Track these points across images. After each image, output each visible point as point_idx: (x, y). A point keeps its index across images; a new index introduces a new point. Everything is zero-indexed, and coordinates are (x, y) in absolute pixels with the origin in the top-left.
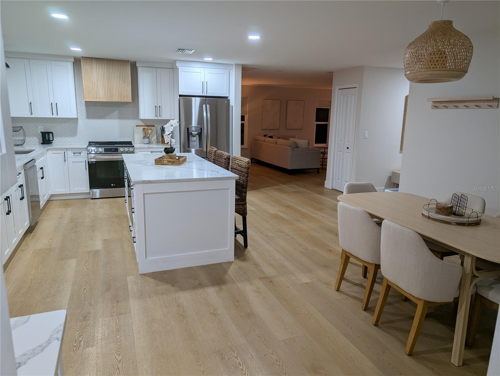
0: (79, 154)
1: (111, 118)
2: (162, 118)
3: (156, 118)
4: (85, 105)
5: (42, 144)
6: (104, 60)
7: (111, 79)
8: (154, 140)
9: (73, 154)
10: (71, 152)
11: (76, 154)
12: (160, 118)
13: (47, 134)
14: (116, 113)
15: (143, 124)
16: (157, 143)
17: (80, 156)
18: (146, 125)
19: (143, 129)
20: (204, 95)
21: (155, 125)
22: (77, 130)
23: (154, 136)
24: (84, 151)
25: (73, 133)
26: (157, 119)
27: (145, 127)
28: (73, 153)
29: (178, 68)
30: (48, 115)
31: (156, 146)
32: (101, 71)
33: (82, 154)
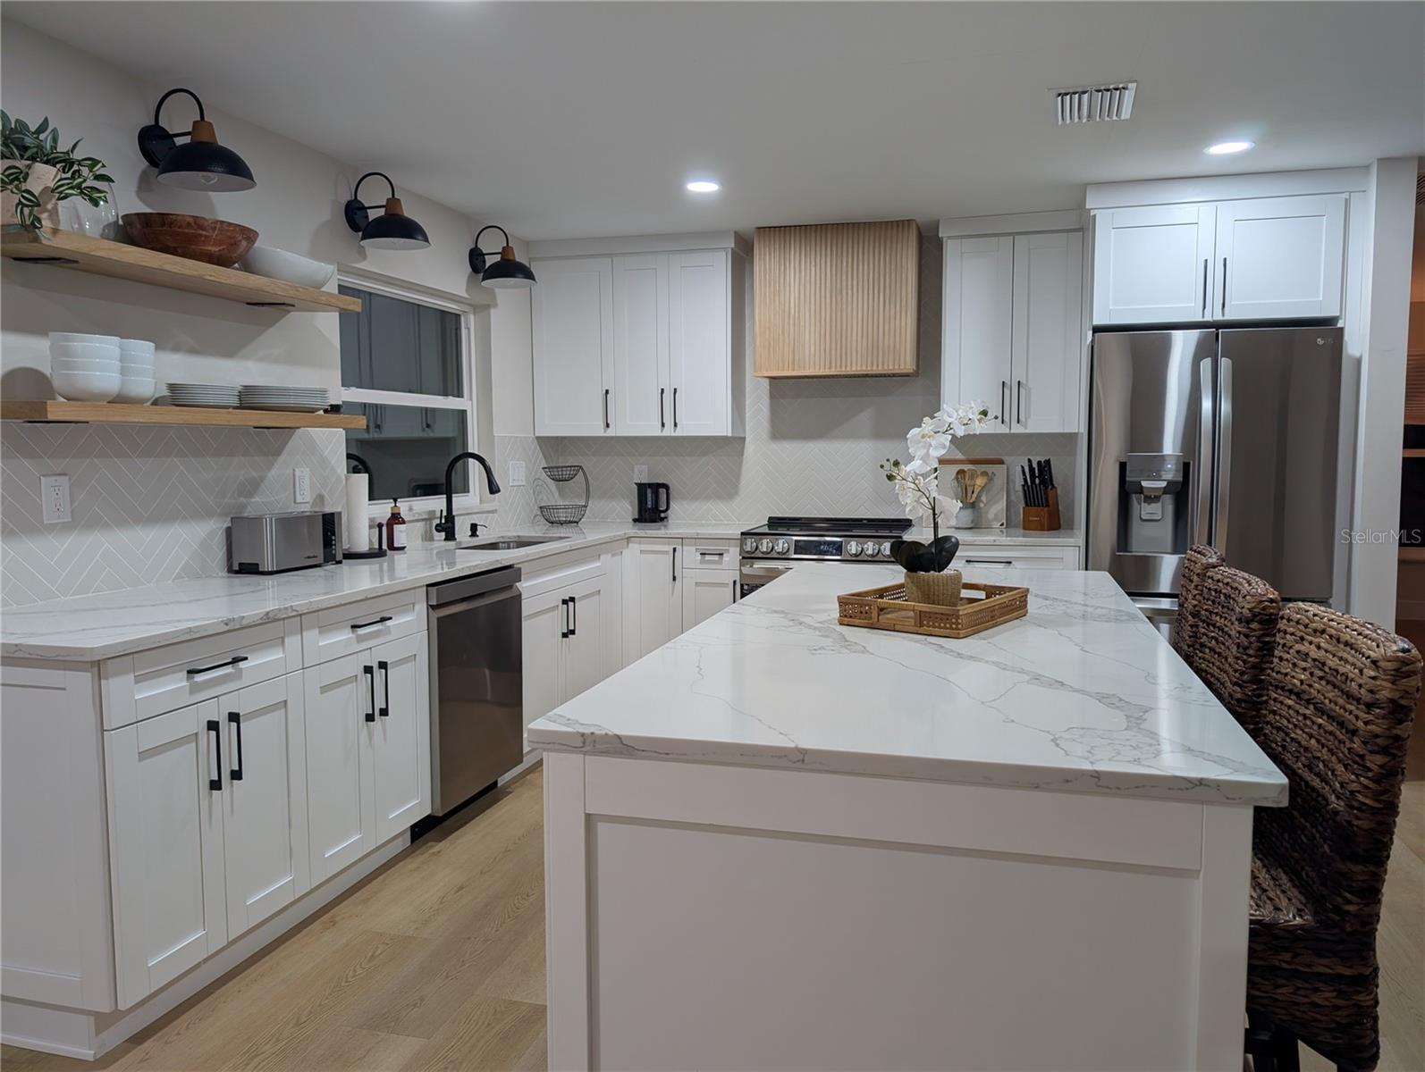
0: (716, 558)
1: (848, 436)
2: (1026, 428)
3: (1004, 430)
4: (768, 395)
5: (635, 520)
7: (844, 292)
8: (995, 515)
9: (699, 557)
10: (694, 548)
11: (708, 558)
12: (1017, 429)
13: (649, 491)
14: (865, 417)
15: (960, 456)
16: (1007, 527)
17: (721, 563)
18: (971, 458)
19: (958, 473)
20: (1208, 318)
21: (1005, 458)
22: (738, 478)
23: (998, 502)
24: (732, 549)
25: (728, 488)
26: (1007, 431)
27: (966, 467)
28: (698, 554)
29: (1095, 216)
30: (651, 428)
31: (1004, 540)
32: (813, 269)
33: (726, 558)
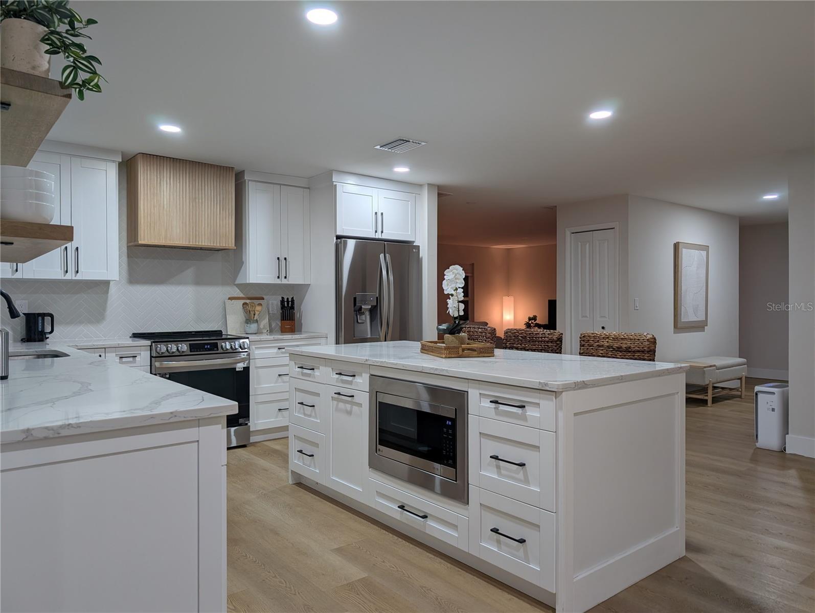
0: (131, 359)
1: (180, 283)
2: (288, 281)
3: (278, 281)
4: (126, 254)
6: (186, 163)
7: (197, 200)
8: (264, 326)
9: (117, 359)
10: (114, 354)
11: (124, 360)
12: (284, 281)
13: (40, 318)
14: (190, 273)
15: (242, 295)
16: (270, 332)
17: (135, 362)
18: (248, 296)
19: (243, 304)
20: (377, 237)
21: (264, 297)
22: (104, 309)
23: (264, 319)
24: (142, 353)
25: (97, 316)
26: (280, 282)
27: (248, 301)
28: (118, 358)
29: (336, 185)
30: (56, 275)
31: (271, 337)
32: (178, 184)
33: (138, 359)
